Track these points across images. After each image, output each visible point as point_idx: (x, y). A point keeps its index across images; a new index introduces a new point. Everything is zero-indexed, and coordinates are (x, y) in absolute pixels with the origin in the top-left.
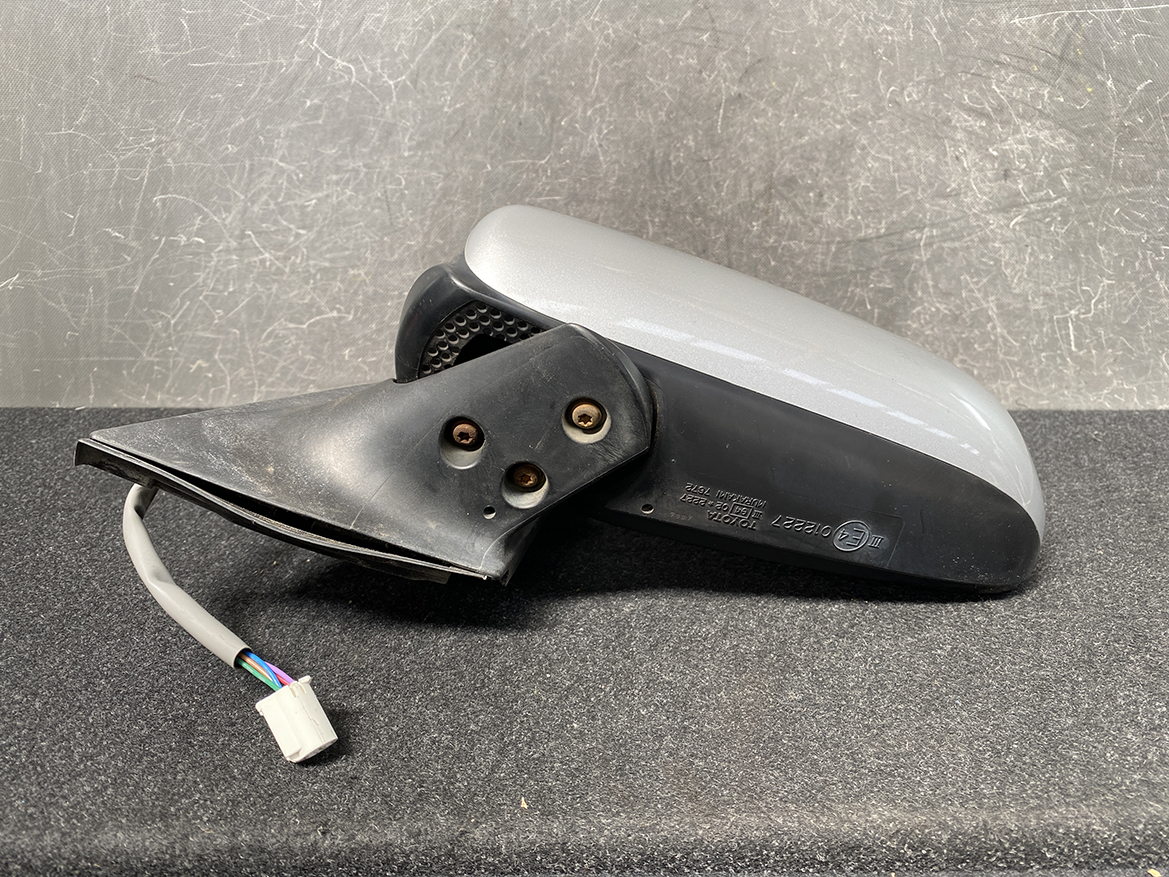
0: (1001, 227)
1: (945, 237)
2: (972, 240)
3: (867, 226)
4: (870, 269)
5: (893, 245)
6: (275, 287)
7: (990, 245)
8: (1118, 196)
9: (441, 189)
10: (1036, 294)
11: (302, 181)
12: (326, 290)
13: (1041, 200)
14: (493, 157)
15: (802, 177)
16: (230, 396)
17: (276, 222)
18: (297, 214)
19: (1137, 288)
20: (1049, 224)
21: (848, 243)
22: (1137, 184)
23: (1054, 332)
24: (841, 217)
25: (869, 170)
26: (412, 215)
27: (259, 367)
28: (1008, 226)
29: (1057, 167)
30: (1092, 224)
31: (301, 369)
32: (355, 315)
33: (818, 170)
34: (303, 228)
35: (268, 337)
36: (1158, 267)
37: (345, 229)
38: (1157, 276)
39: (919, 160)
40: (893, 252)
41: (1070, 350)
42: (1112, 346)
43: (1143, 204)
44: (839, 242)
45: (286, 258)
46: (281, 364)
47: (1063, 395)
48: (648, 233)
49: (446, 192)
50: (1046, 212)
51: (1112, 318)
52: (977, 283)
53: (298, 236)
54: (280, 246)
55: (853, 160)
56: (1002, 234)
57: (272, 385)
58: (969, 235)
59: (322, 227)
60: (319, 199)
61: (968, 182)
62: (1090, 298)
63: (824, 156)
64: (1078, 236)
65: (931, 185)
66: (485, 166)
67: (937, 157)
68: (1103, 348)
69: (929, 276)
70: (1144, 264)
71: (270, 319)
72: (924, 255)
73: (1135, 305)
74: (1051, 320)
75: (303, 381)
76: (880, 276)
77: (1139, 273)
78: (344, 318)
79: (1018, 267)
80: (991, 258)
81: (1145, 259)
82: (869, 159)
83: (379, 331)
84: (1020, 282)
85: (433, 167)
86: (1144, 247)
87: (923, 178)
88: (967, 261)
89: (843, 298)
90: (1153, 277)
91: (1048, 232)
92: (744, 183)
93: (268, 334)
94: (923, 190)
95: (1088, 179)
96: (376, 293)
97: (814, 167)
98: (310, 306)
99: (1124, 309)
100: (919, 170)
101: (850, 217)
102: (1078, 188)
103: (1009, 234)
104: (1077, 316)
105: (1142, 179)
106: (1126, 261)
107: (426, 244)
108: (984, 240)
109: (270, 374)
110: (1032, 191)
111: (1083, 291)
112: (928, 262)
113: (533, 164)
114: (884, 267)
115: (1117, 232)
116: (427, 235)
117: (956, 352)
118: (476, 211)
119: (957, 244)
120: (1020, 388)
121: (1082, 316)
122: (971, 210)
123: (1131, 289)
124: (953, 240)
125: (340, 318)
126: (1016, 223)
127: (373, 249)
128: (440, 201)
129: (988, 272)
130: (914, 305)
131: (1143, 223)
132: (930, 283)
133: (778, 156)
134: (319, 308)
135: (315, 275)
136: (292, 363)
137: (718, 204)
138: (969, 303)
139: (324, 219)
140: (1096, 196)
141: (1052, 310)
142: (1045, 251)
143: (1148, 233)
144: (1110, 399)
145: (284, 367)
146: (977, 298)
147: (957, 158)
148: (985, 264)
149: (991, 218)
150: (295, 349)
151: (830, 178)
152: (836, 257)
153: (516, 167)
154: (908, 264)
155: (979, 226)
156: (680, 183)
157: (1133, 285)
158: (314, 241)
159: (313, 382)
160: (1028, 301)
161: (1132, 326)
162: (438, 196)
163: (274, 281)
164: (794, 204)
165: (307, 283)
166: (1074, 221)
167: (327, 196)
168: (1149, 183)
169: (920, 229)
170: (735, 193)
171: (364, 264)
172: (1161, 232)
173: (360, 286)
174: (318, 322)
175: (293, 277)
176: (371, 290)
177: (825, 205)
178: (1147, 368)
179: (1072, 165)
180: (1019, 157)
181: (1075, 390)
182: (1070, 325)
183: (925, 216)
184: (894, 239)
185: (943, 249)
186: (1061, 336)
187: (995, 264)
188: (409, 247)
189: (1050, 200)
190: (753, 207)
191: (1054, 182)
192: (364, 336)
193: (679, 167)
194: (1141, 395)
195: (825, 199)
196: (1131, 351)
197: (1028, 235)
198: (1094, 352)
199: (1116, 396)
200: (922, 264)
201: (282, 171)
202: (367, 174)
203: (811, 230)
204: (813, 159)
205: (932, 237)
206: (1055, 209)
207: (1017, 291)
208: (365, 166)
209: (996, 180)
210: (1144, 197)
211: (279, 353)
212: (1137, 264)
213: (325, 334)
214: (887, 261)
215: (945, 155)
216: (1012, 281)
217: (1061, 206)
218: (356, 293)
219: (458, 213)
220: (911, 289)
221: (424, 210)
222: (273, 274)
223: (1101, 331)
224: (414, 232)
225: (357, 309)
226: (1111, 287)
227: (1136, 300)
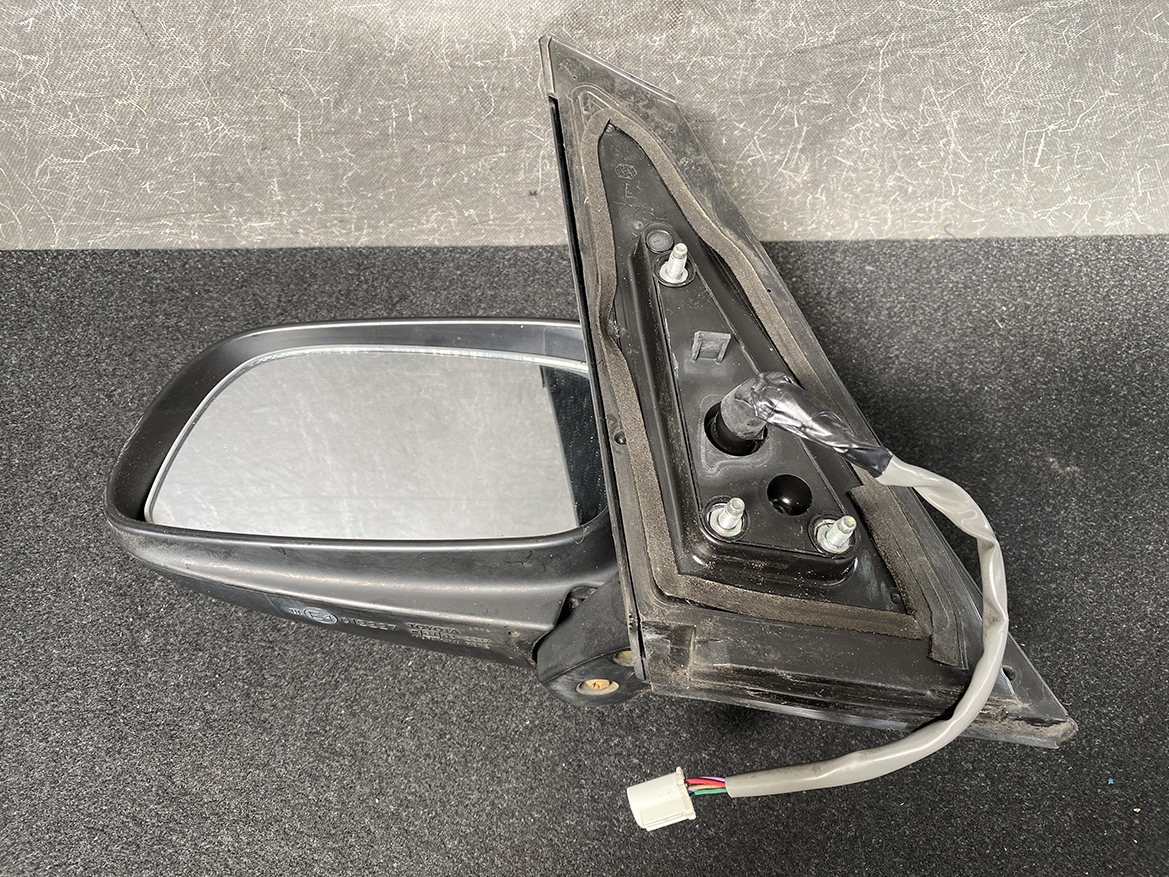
0: (996, 29)
1: (915, 43)
2: (951, 46)
3: (812, 34)
4: (804, 84)
5: (842, 56)
6: (25, 121)
10: (1013, 107)
12: (94, 123)
16: (25, 231)
19: (1143, 102)
20: (1062, 26)
21: (781, 56)
23: (1020, 148)
24: (777, 25)
27: (47, 203)
28: (1005, 30)
30: (1119, 28)
31: (99, 203)
32: (142, 148)
34: (31, 53)
35: (43, 172)
37: (91, 53)
40: (841, 63)
41: (1031, 167)
42: (1083, 162)
44: (769, 55)
45: (25, 90)
47: (1004, 212)
48: (510, 46)
50: (1064, 11)
51: (1097, 133)
52: (942, 95)
53: (27, 63)
56: (993, 38)
57: (71, 219)
58: (949, 39)
59: (57, 51)
62: (1080, 112)
64: (1094, 42)
68: (1072, 164)
69: (881, 88)
71: (35, 156)
72: (882, 64)
73: (1131, 119)
74: (1021, 135)
75: (105, 215)
76: (818, 92)
78: (130, 151)
79: (1001, 77)
80: (969, 67)
83: (178, 164)
84: (997, 94)
88: (936, 71)
89: (765, 116)
91: (1056, 36)
93: (41, 170)
96: (160, 125)
98: (81, 141)
99: (1116, 124)
101: (790, 24)
103: (1004, 38)
104: (1054, 131)
106: (1144, 71)
107: (206, 69)
108: (966, 46)
109: (64, 209)
111: (1073, 104)
112: (885, 73)
114: (824, 81)
115: (1147, 39)
116: (205, 57)
117: (893, 169)
118: (265, 26)
119: (929, 51)
120: (957, 206)
121: (1061, 131)
123: (1135, 103)
124: (925, 45)
125: (125, 153)
126: (1018, 24)
129: (960, 82)
130: (853, 121)
132: (881, 96)
134: (93, 142)
135: (73, 107)
136: (85, 198)
138: (924, 117)
139: (56, 41)
141: (1026, 125)
142: (1043, 59)
144: (1055, 216)
145: (76, 202)
146: (936, 112)
148: (959, 73)
149: (986, 19)
150: (81, 184)
152: (762, 72)
154: (857, 76)
155: (966, 28)
157: (1140, 97)
158: (54, 67)
159: (119, 215)
160: (1001, 115)
161: (1117, 141)
163: (21, 115)
165: (67, 116)
166: (1096, 24)
167: (47, 13)
169: (884, 34)
171: (133, 93)
173: (136, 117)
174: (99, 155)
175: (45, 110)
176: (152, 121)
178: (1115, 184)
181: (1020, 208)
182: (1042, 141)
183: (895, 17)
185: (909, 56)
186: (1026, 152)
187: (973, 73)
190: (655, 19)
192: (162, 169)
194: (1095, 210)
196: (1103, 167)
197: (1029, 40)
198: (1059, 168)
199: (1064, 213)
200: (875, 75)
203: (735, 42)
205: (898, 42)
207: (990, 104)
211: (64, 189)
213: (112, 168)
214: (829, 75)
216: (988, 94)
218: (133, 125)
219: (241, 28)
220: (853, 104)
221: (192, 28)
222: (16, 108)
223: (1077, 146)
224: (186, 54)
225: (141, 143)
226: (1110, 100)
227: (1137, 114)
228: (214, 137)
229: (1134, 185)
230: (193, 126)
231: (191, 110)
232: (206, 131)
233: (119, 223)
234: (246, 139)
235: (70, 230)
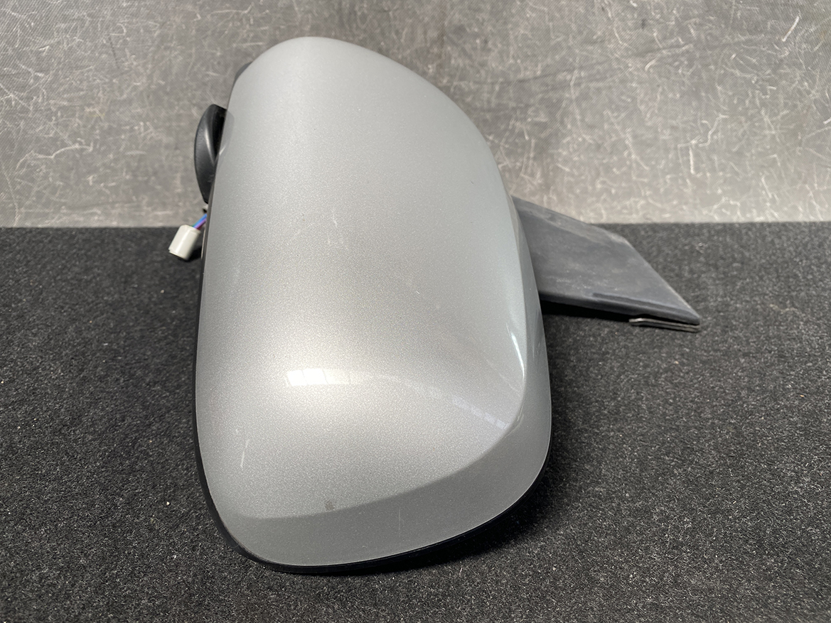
0: (638, 70)
1: (591, 78)
2: (614, 81)
3: (526, 69)
4: (527, 106)
5: (547, 85)
6: (22, 123)
7: (629, 84)
8: (735, 44)
9: (158, 36)
10: (664, 127)
11: (34, 29)
12: (67, 126)
13: (672, 46)
14: (202, 7)
15: (470, 26)
17: (15, 66)
18: (33, 59)
19: (746, 122)
20: (677, 68)
21: (509, 83)
22: (751, 32)
23: (678, 158)
24: (503, 61)
25: (528, 19)
26: (135, 59)
27: (18, 192)
28: (643, 68)
29: (686, 17)
30: (712, 67)
31: (53, 193)
32: (94, 147)
33: (483, 20)
34: (41, 71)
35: (22, 166)
36: (764, 104)
37: (78, 72)
38: (763, 112)
39: (570, 11)
40: (547, 92)
41: (690, 174)
42: (723, 170)
43: (755, 51)
44: (502, 83)
45: (29, 98)
46: (36, 189)
47: (682, 209)
49: (163, 38)
50: (675, 57)
51: (724, 147)
52: (616, 117)
53: (37, 78)
54: (23, 87)
55: (514, 11)
56: (638, 76)
57: (30, 207)
58: (611, 76)
59: (57, 71)
60: (52, 46)
61: (612, 30)
62: (708, 130)
63: (488, 7)
64: (700, 78)
65: (580, 33)
66: (195, 16)
67: (587, 10)
68: (716, 171)
69: (577, 111)
70: (752, 102)
71: (21, 151)
72: (573, 93)
73: (743, 135)
74: (676, 149)
75: (55, 203)
76: (537, 111)
77: (748, 109)
78: (85, 149)
79: (650, 104)
80: (629, 96)
81: (754, 97)
82: (527, 10)
83: (116, 160)
84: (651, 117)
85: (150, 17)
86: (754, 87)
87: (574, 27)
88: (609, 99)
89: (505, 130)
90: (759, 112)
91: (676, 74)
92: (420, 31)
93: (22, 163)
94: (574, 37)
95: (711, 29)
96: (110, 128)
97: (480, 17)
98: (55, 140)
99: (735, 139)
100: (570, 20)
101: (511, 61)
102: (703, 37)
103: (645, 76)
104: (696, 145)
105: (756, 29)
106: (738, 99)
107: (149, 86)
108: (623, 81)
109: (27, 198)
110: (665, 38)
111: (703, 125)
112: (577, 99)
113: (237, 14)
114: (539, 104)
115: (732, 74)
116: (150, 77)
117: (598, 175)
118: (190, 55)
119: (601, 84)
120: (648, 204)
121: (700, 145)
122: (613, 55)
123: (741, 123)
124: (597, 80)
125: (82, 150)
126: (651, 67)
127: (104, 90)
128: (158, 47)
129: (626, 108)
130: (564, 136)
131: (754, 66)
132: (578, 117)
133: (449, 7)
134: (63, 141)
135: (56, 113)
136: (45, 188)
137: (398, 49)
138: (609, 134)
139: (59, 63)
140: (716, 43)
141: (677, 140)
142: (673, 91)
143: (758, 75)
144: (718, 213)
145: (38, 192)
146: (616, 130)
147: (603, 9)
148: (624, 101)
149: (630, 62)
150: (46, 177)
151: (494, 26)
152: (499, 95)
153: (222, 17)
154: (560, 101)
155: (620, 69)
156: (365, 31)
157: (743, 119)
158: (52, 82)
159: (64, 204)
160: (658, 132)
161: (740, 153)
162: (156, 43)
163: (21, 118)
164: (464, 50)
165: (51, 120)
166: (697, 65)
167: (59, 43)
168: (761, 32)
169: (570, 71)
170: (412, 40)
171: (98, 103)
172: (769, 75)
173: (96, 121)
174: (63, 153)
175: (38, 115)
176: (106, 125)
177: (489, 50)
178: (750, 187)
179: (699, 16)
180: (655, 8)
181: (692, 206)
182: (691, 152)
183: (574, 61)
184: (549, 80)
185: (589, 88)
186: (683, 161)
187: (632, 101)
188: (135, 88)
189: (679, 46)
190: (428, 52)
191: (683, 30)
192: (104, 165)
193: (364, 17)
194: (744, 209)
195: (490, 45)
196: (737, 174)
197: (660, 76)
198: (708, 174)
199: (723, 210)
200: (571, 101)
201: (14, 20)
202: (91, 22)
203: (478, 72)
204: (479, 10)
205: (580, 78)
206: (683, 54)
207: (649, 124)
208: (89, 15)
209: (636, 28)
210: (756, 45)
211: (33, 180)
212: (747, 102)
213: (70, 163)
214: (542, 99)
215: (593, 6)
216: (646, 116)
217: (687, 51)
218: (93, 128)
219: (176, 57)
220: (562, 123)
221: (145, 55)
222: (19, 112)
223: (715, 158)
224: (138, 74)
225: (96, 142)
226: (725, 121)
227: (745, 131)
228: (144, 138)
229: (763, 188)
230: (132, 130)
231: (133, 117)
232: (140, 133)
233: (64, 210)
234: (166, 140)
235: (27, 216)
